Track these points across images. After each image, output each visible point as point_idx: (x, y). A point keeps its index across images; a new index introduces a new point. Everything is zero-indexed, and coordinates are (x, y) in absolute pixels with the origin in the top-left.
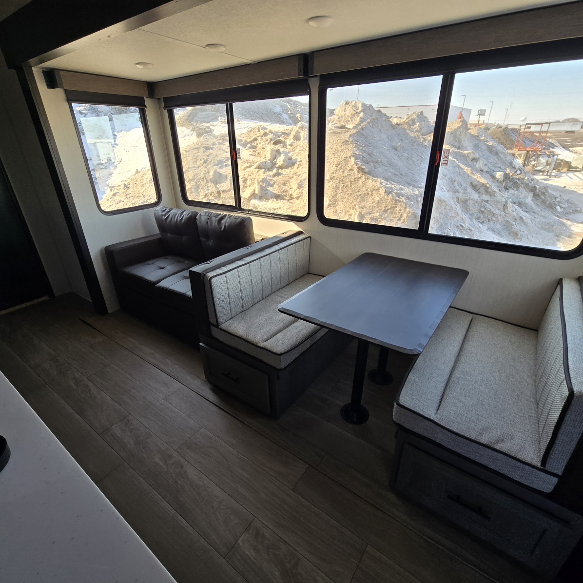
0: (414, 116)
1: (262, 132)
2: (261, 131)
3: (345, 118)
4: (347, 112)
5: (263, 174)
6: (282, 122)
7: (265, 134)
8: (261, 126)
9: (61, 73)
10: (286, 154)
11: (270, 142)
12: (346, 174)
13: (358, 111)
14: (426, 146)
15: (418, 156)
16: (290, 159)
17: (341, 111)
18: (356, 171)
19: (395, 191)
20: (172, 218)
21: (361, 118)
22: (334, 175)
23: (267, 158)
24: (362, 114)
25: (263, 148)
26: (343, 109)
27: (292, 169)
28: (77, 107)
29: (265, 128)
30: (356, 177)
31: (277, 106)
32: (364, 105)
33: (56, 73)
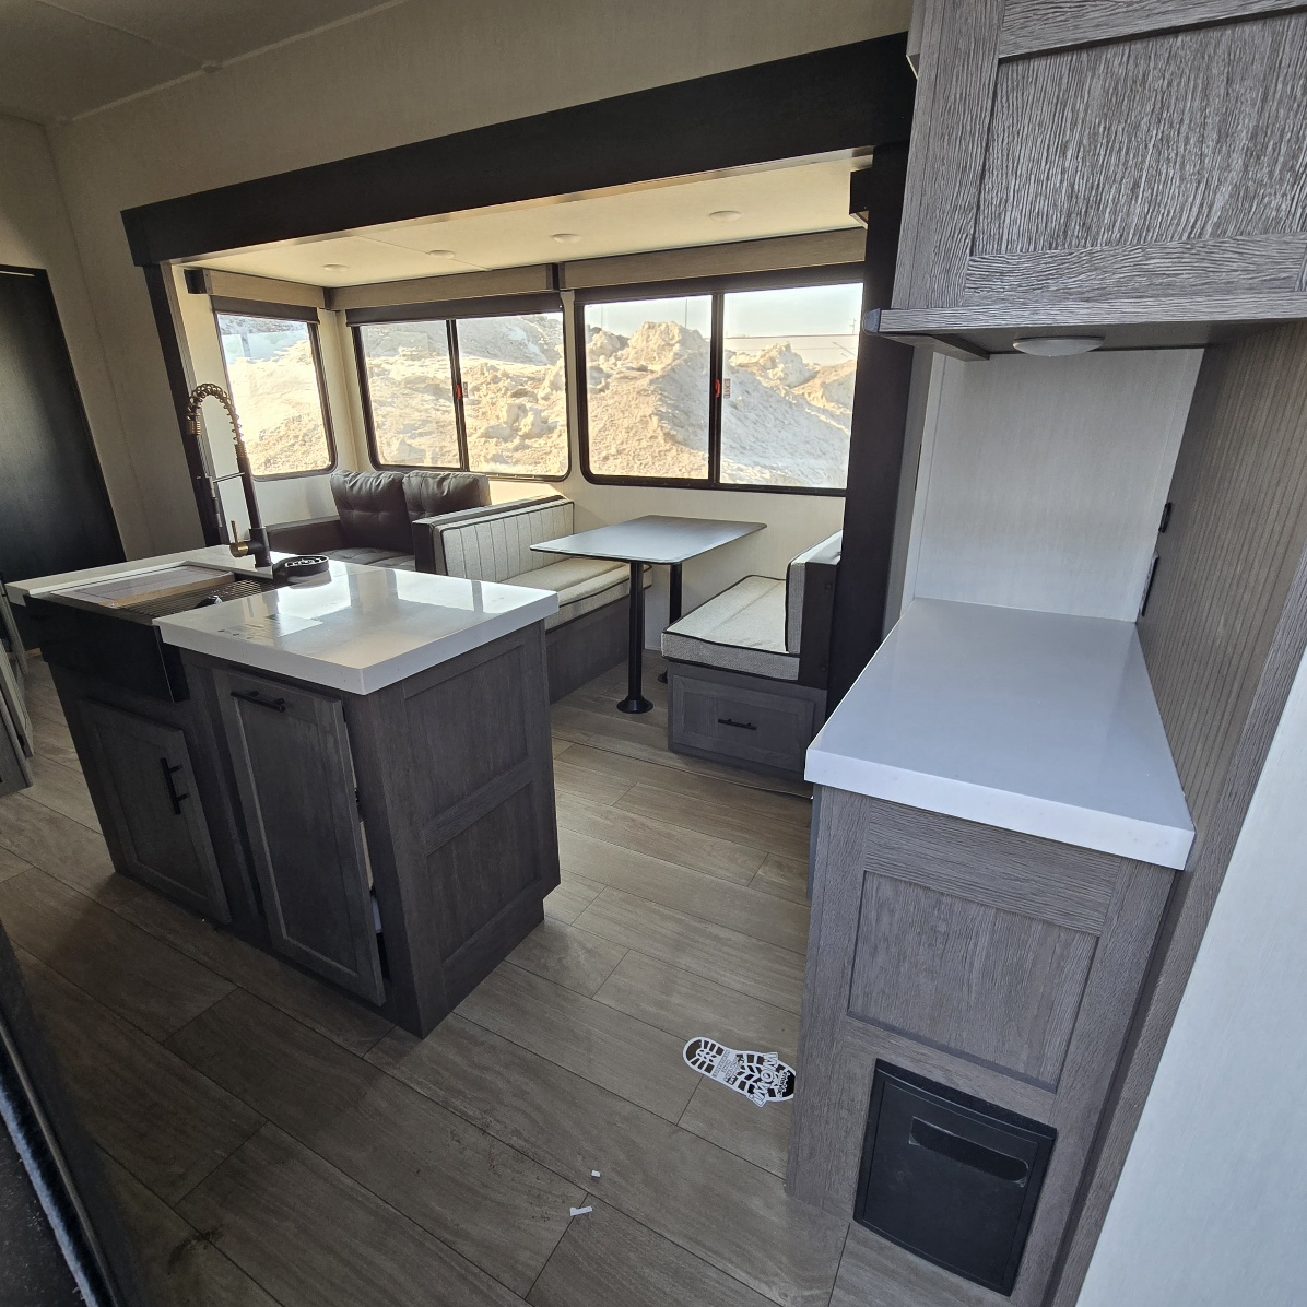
0: (774, 353)
1: (489, 375)
2: (487, 374)
3: (648, 353)
4: (651, 343)
5: (494, 447)
6: (528, 360)
7: (495, 380)
8: (487, 364)
9: (212, 273)
10: (538, 413)
11: (505, 394)
12: (644, 444)
13: (674, 342)
14: (791, 403)
15: (776, 419)
16: (545, 422)
17: (640, 341)
18: (661, 439)
19: (729, 472)
20: (361, 485)
21: (676, 354)
22: (624, 446)
23: (501, 420)
24: (677, 347)
25: (493, 404)
26: (645, 337)
27: (549, 438)
28: (224, 320)
29: (494, 369)
30: (661, 449)
31: (517, 329)
32: (683, 330)
33: (205, 272)
